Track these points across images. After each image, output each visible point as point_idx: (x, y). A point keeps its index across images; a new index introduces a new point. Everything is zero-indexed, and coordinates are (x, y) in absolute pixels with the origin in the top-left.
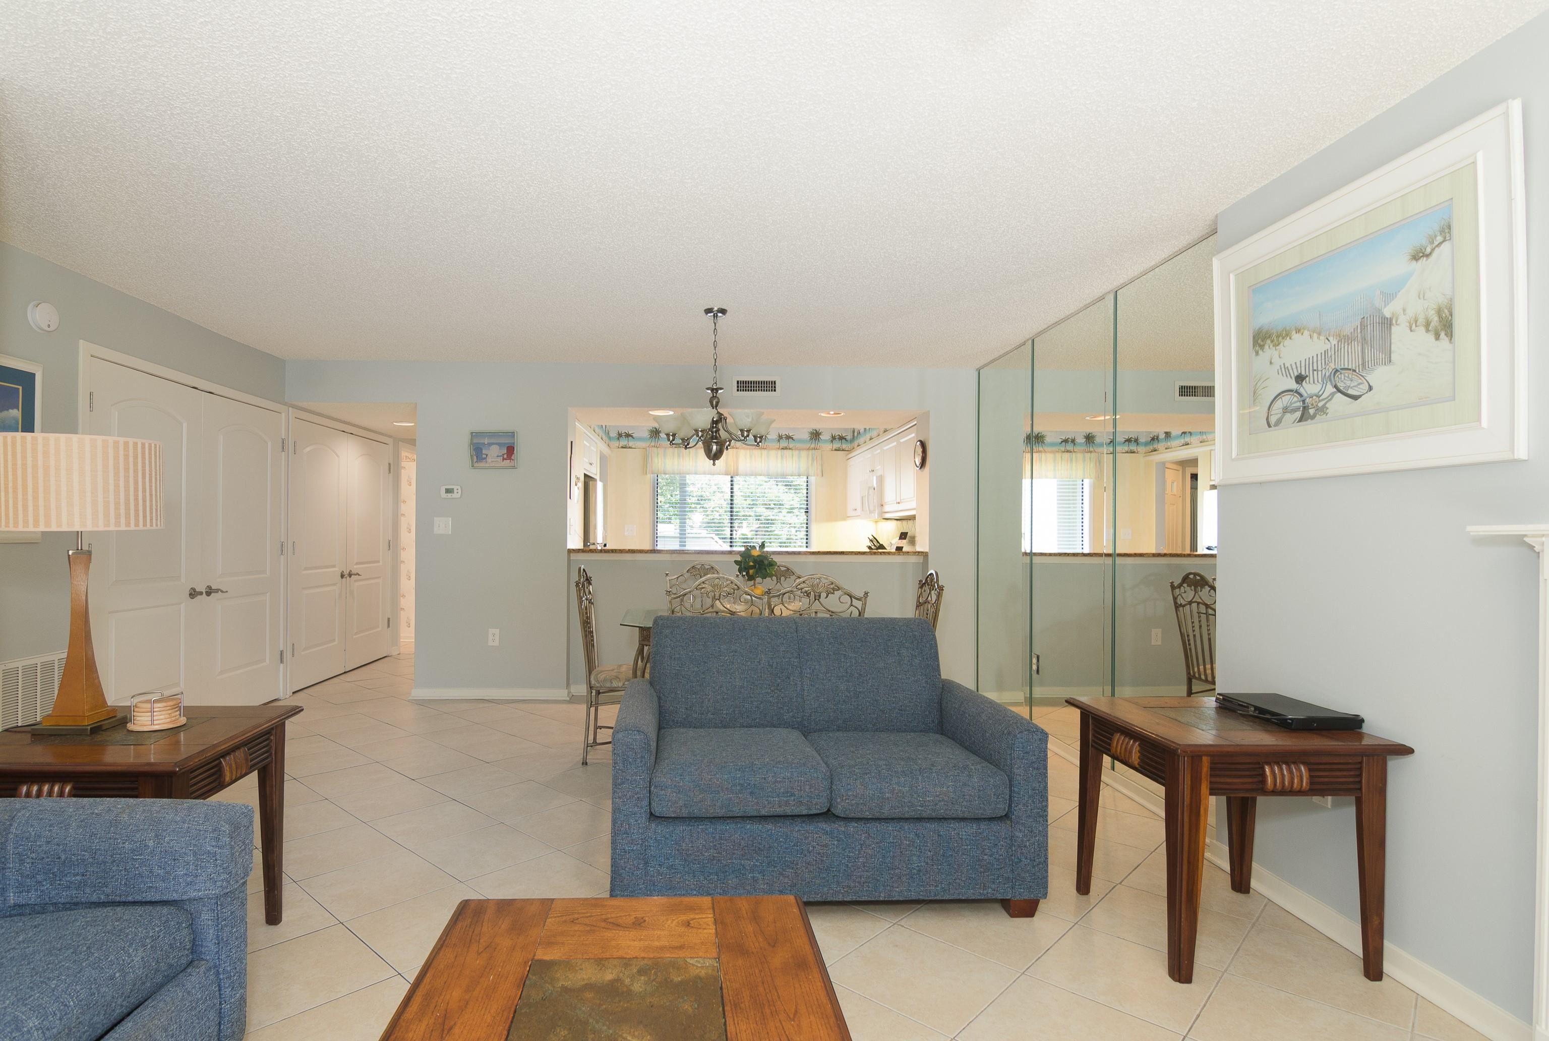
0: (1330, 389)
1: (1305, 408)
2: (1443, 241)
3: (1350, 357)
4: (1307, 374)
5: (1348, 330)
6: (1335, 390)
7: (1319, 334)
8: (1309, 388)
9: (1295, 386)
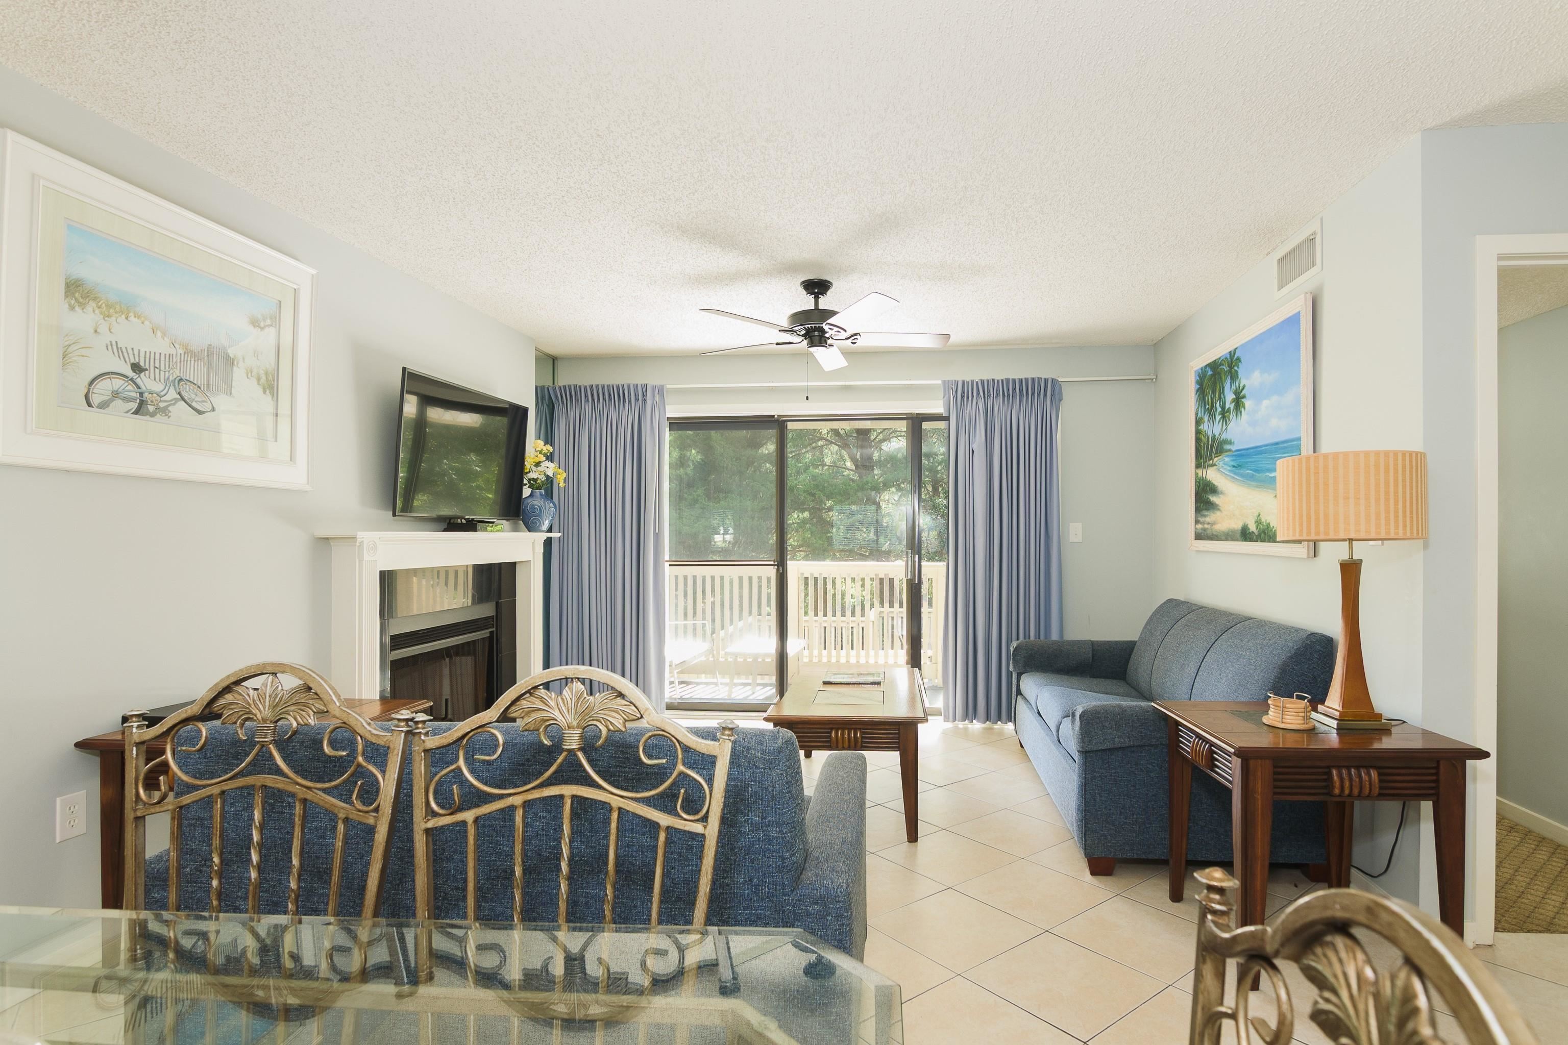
0: (172, 394)
1: (142, 403)
2: (271, 326)
3: (196, 372)
4: (147, 367)
5: (194, 347)
6: (178, 396)
7: (164, 335)
9: (131, 374)
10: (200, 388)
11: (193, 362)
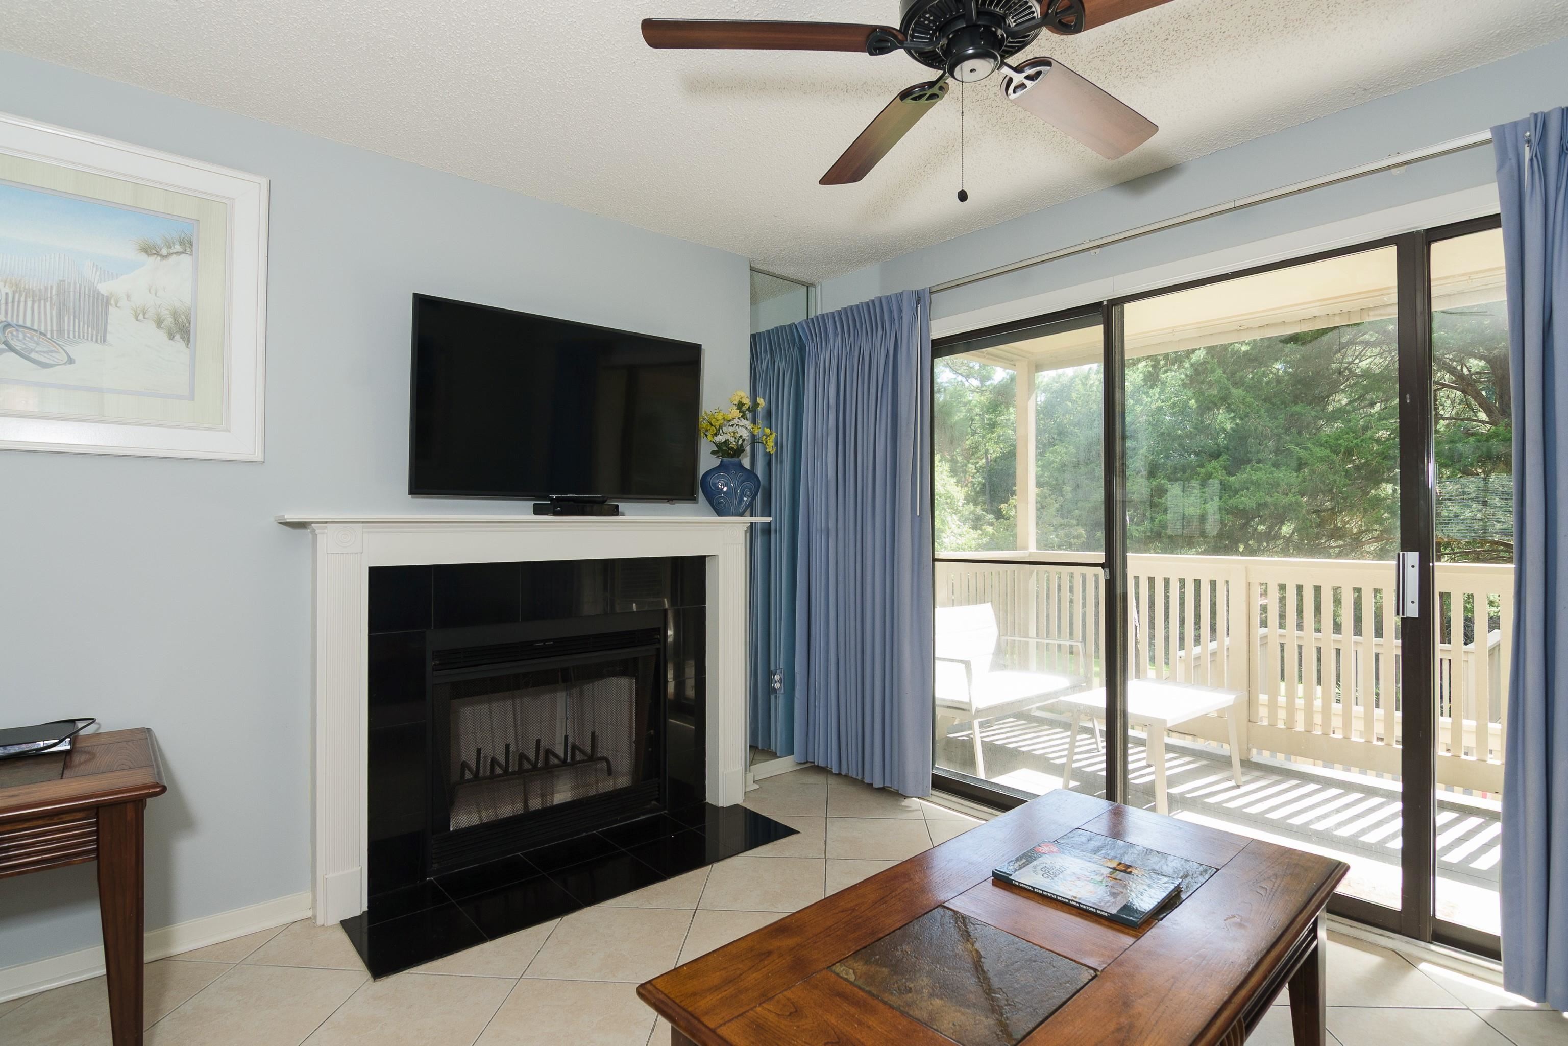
2: (182, 253)
3: (35, 317)
5: (33, 285)
10: (45, 335)
11: (29, 303)
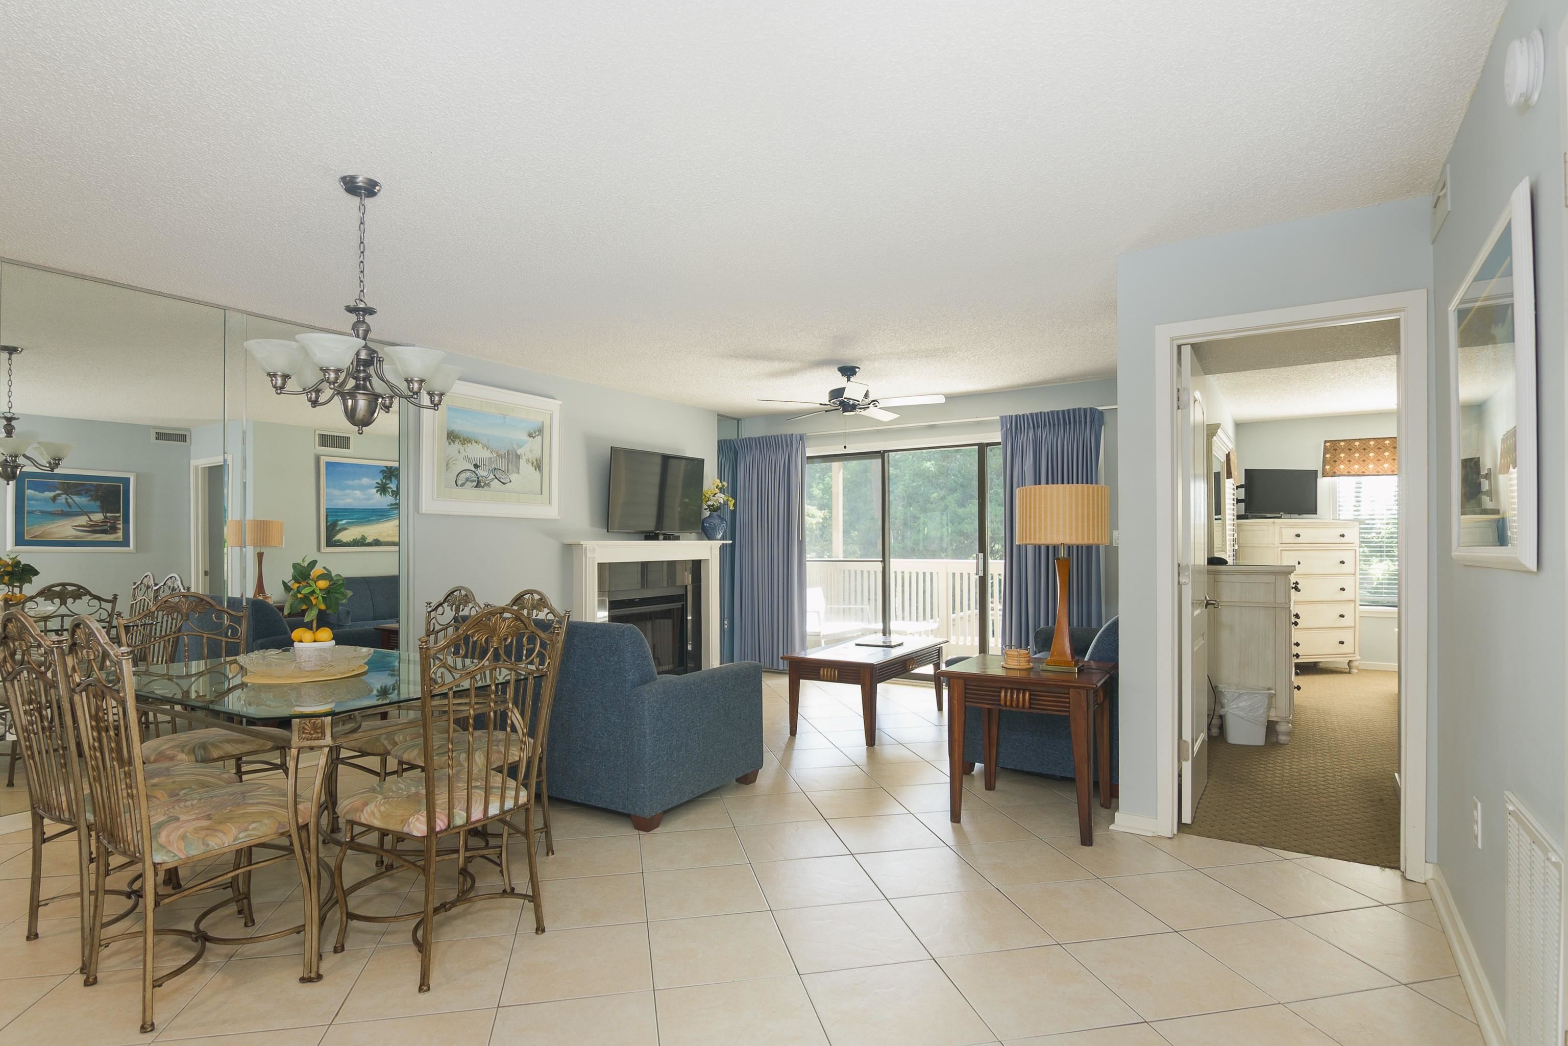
0: (492, 476)
1: (479, 482)
2: (539, 435)
3: (502, 464)
4: (481, 465)
5: (501, 452)
6: (494, 477)
7: (488, 449)
8: (481, 472)
9: (473, 469)
10: (504, 472)
11: (501, 459)
